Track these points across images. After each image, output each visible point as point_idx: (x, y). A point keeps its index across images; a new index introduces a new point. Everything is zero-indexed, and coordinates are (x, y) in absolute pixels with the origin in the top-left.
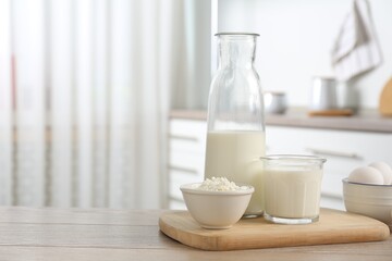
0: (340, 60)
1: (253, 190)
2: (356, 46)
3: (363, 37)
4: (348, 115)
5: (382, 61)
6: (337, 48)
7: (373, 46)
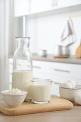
0: (64, 40)
1: (27, 93)
2: (69, 35)
3: (71, 33)
4: (66, 58)
5: (76, 41)
6: (62, 36)
7: (74, 36)
